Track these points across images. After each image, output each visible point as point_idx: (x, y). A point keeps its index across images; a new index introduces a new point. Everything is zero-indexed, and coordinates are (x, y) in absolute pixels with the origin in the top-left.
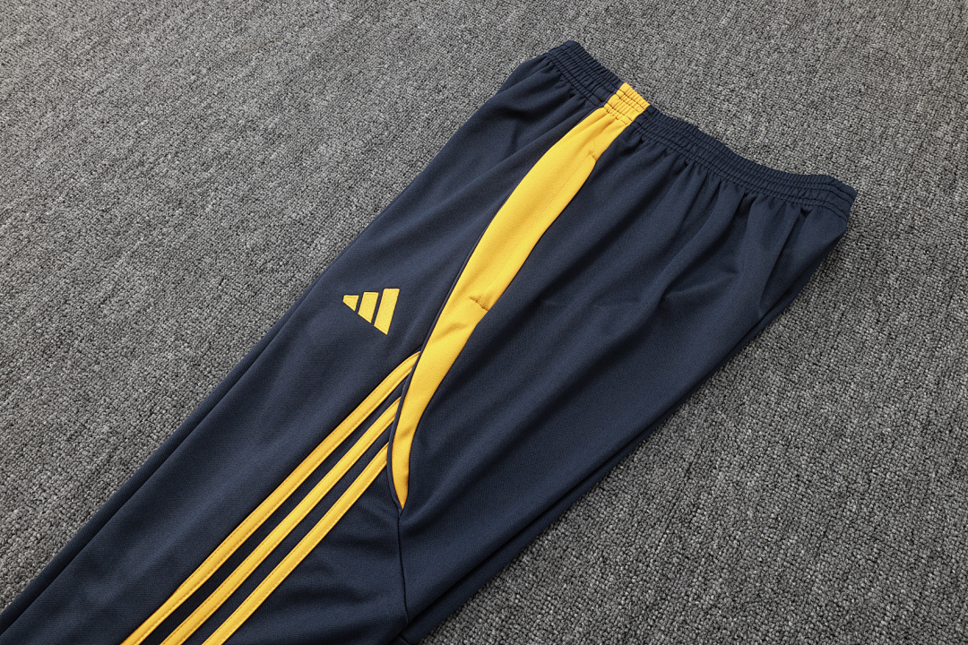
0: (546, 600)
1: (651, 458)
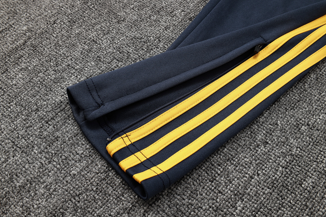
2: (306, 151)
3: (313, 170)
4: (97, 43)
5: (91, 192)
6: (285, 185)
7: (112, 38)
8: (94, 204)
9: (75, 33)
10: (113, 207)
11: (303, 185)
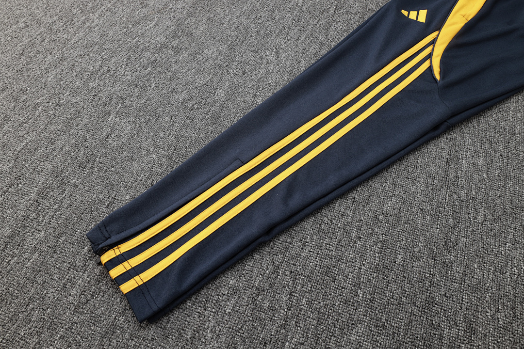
0: (399, 234)
1: (426, 160)
2: (389, 235)
3: (399, 248)
5: (249, 322)
6: (385, 266)
8: (256, 330)
10: (271, 328)
11: (397, 262)
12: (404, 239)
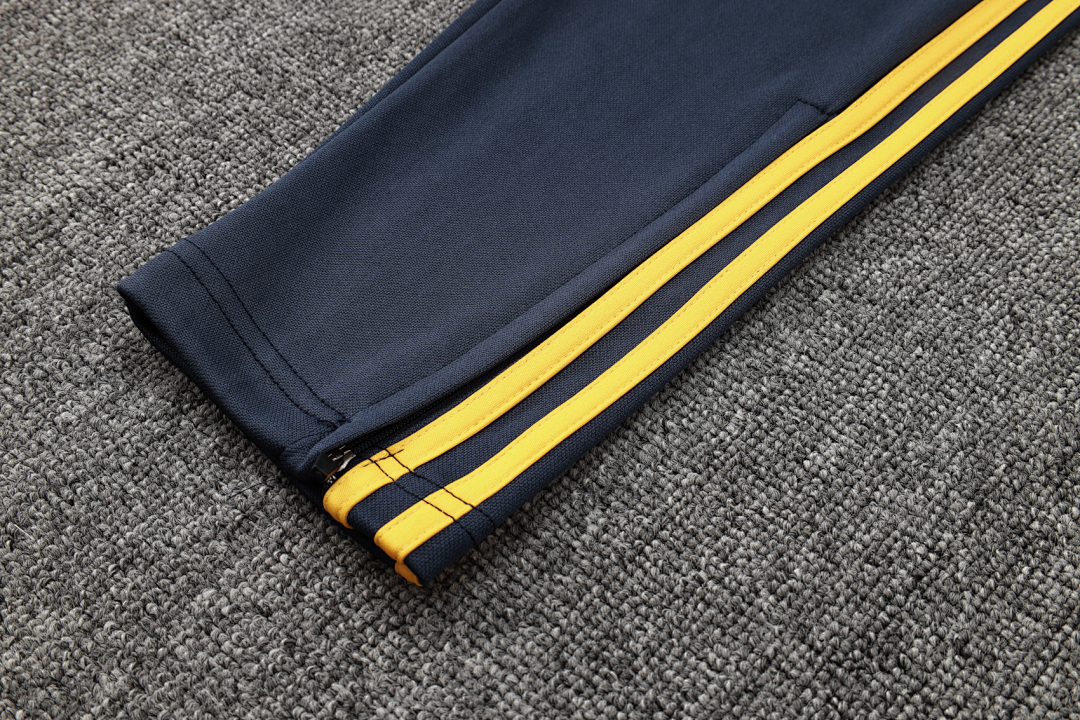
2: (829, 362)
3: (845, 418)
4: (188, 45)
5: (115, 475)
6: (747, 460)
7: (238, 29)
8: (121, 509)
9: (121, 15)
10: (183, 520)
11: (807, 463)
12: (884, 393)
